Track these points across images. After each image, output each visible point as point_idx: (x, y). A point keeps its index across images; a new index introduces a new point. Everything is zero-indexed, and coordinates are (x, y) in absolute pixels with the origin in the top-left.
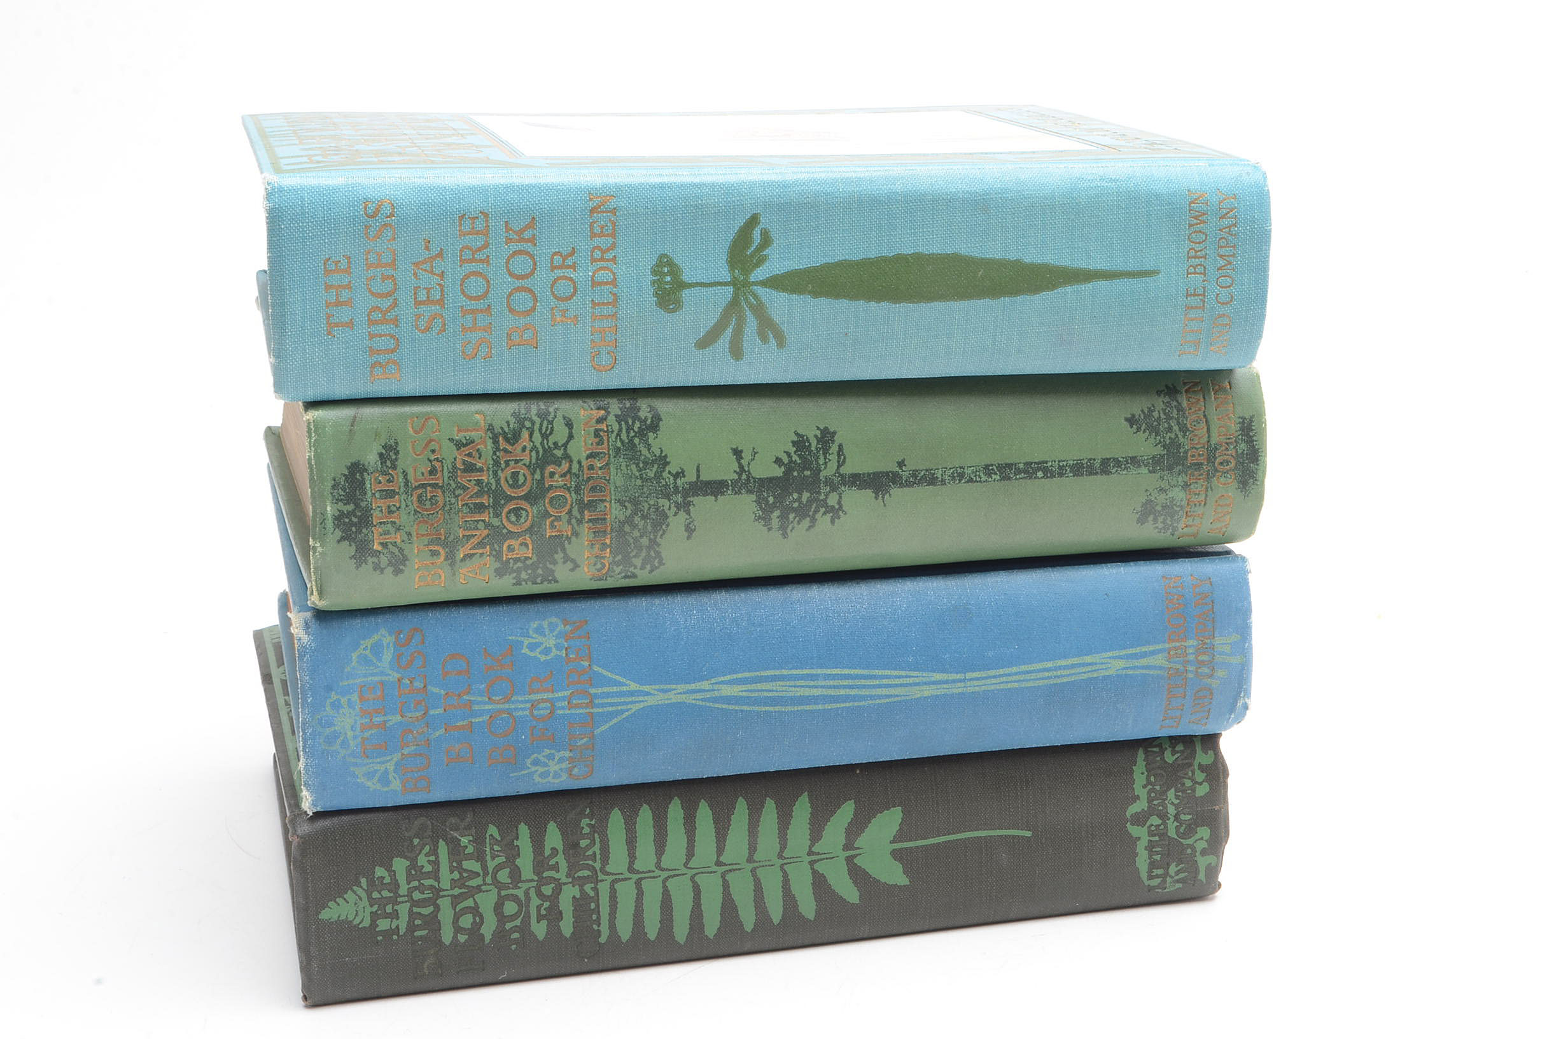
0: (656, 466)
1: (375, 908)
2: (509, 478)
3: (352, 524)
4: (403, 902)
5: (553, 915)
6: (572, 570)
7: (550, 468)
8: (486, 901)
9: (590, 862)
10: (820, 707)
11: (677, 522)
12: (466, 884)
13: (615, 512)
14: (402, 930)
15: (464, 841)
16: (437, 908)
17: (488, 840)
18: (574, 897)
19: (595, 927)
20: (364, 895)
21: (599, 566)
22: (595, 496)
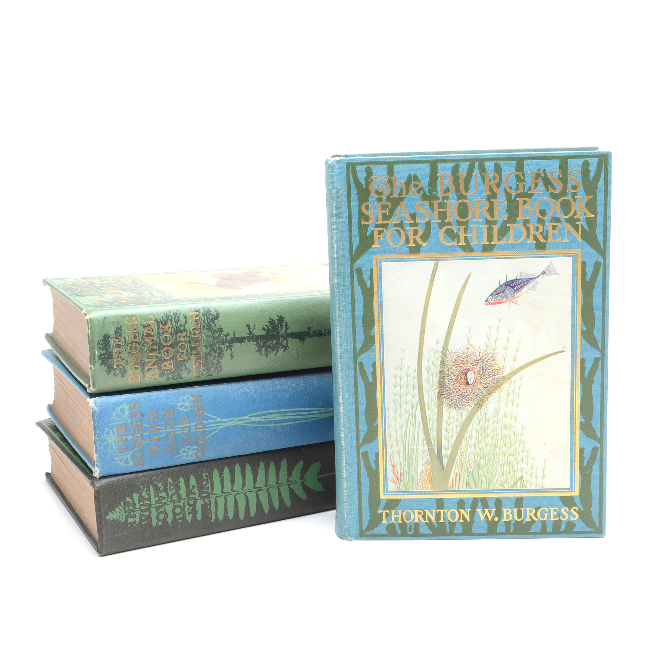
0: (218, 332)
1: (127, 514)
2: (164, 339)
3: (105, 358)
4: (137, 511)
5: (194, 512)
6: (188, 373)
7: (179, 334)
8: (169, 508)
9: (207, 490)
10: (288, 423)
11: (227, 353)
12: (161, 502)
13: (204, 350)
14: (137, 522)
15: (160, 485)
16: (150, 512)
17: (168, 484)
18: (202, 504)
19: (210, 516)
20: (122, 509)
21: (198, 371)
22: (196, 344)
